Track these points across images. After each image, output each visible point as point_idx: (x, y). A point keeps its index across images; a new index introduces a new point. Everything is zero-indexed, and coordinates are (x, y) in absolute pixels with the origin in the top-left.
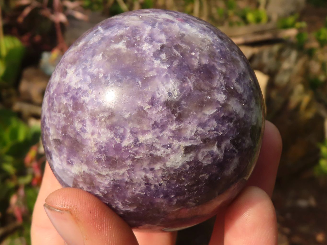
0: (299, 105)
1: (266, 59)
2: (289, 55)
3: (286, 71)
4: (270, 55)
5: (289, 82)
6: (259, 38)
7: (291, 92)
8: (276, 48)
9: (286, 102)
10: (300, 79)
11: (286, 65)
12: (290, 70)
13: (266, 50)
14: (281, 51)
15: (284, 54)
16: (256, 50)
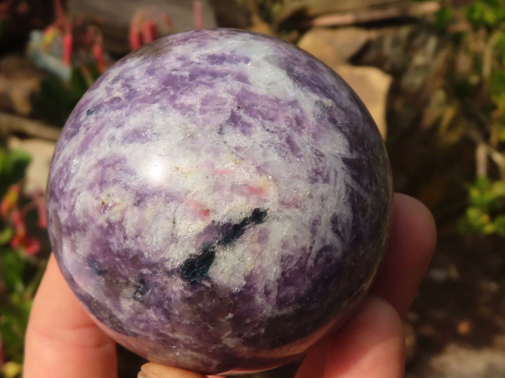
0: (438, 121)
1: (388, 50)
2: (424, 44)
3: (419, 69)
4: (396, 42)
5: (423, 87)
6: (378, 14)
7: (426, 102)
8: (404, 32)
9: (418, 118)
10: (440, 82)
11: (419, 59)
12: (425, 67)
13: (389, 35)
14: (412, 37)
15: (417, 41)
16: (373, 35)
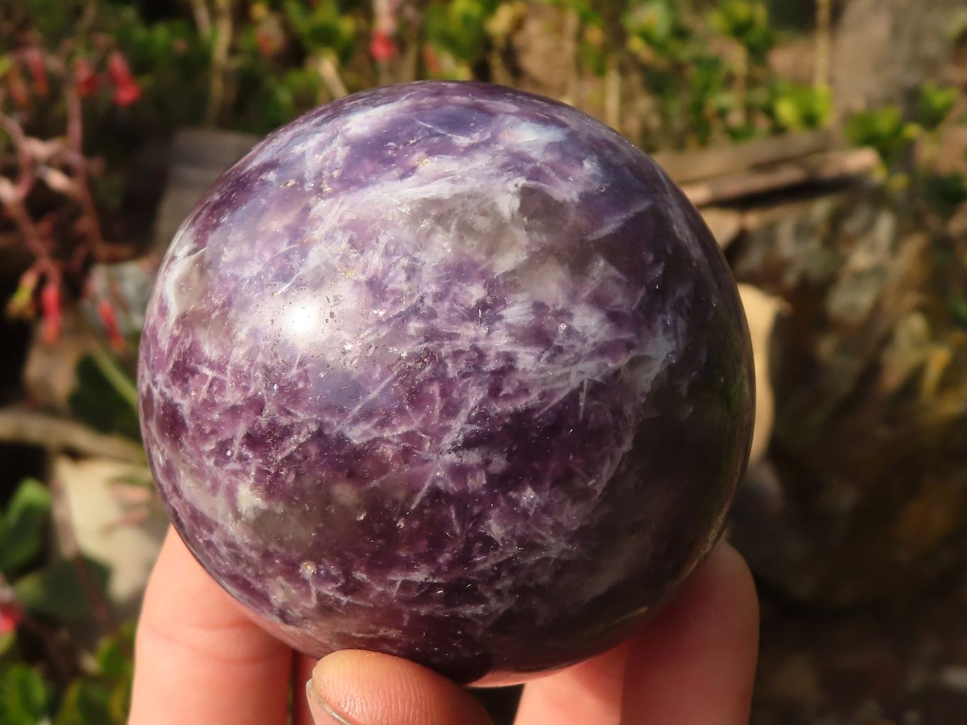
0: (916, 375)
1: (787, 246)
2: (870, 226)
3: (859, 276)
4: (802, 231)
5: (877, 308)
6: (761, 182)
7: (887, 339)
8: (820, 209)
9: (872, 371)
11: (861, 259)
12: (878, 272)
13: (786, 218)
14: (836, 219)
15: (852, 225)
16: (753, 220)
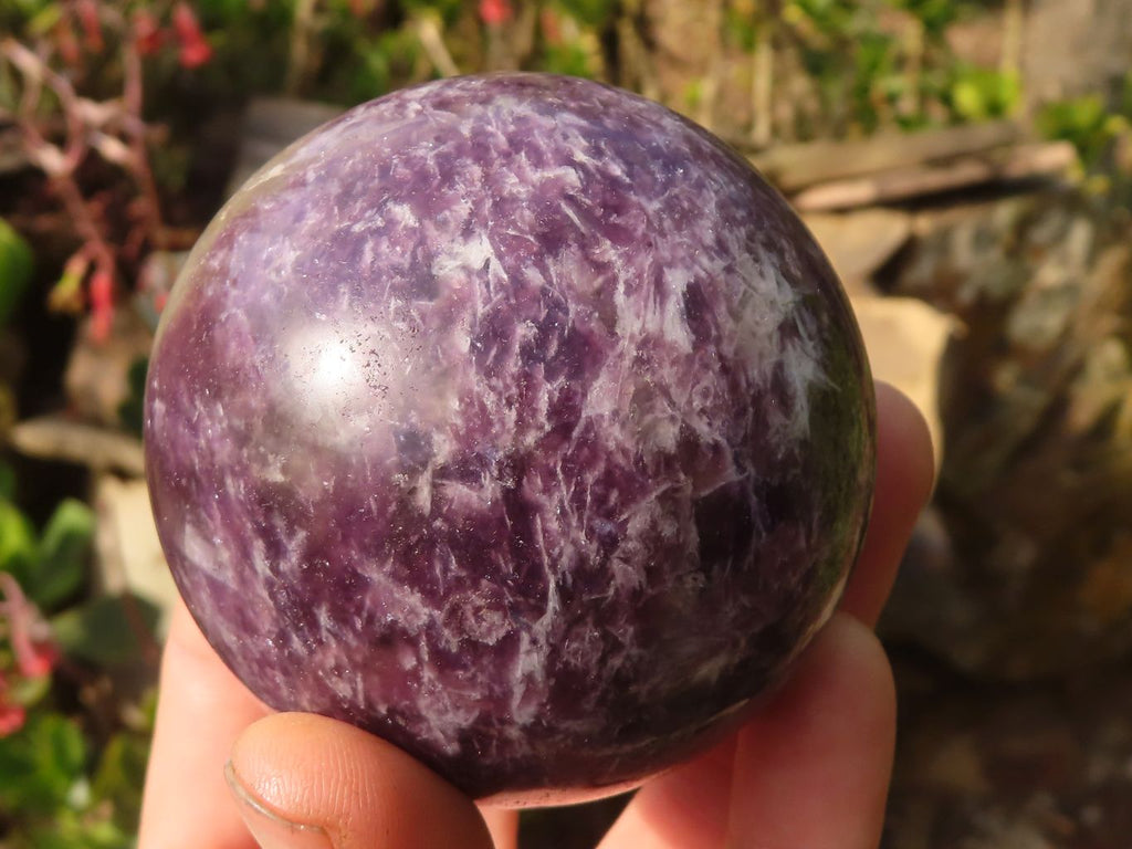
0: (1110, 413)
1: (963, 255)
2: (1061, 237)
3: (1049, 295)
4: (982, 239)
5: (1067, 333)
6: (935, 180)
7: (1078, 370)
8: (1004, 213)
9: (1058, 407)
10: (1109, 322)
11: (1050, 274)
12: (1070, 290)
13: (963, 223)
14: (1023, 226)
15: (1041, 234)
16: (925, 224)
